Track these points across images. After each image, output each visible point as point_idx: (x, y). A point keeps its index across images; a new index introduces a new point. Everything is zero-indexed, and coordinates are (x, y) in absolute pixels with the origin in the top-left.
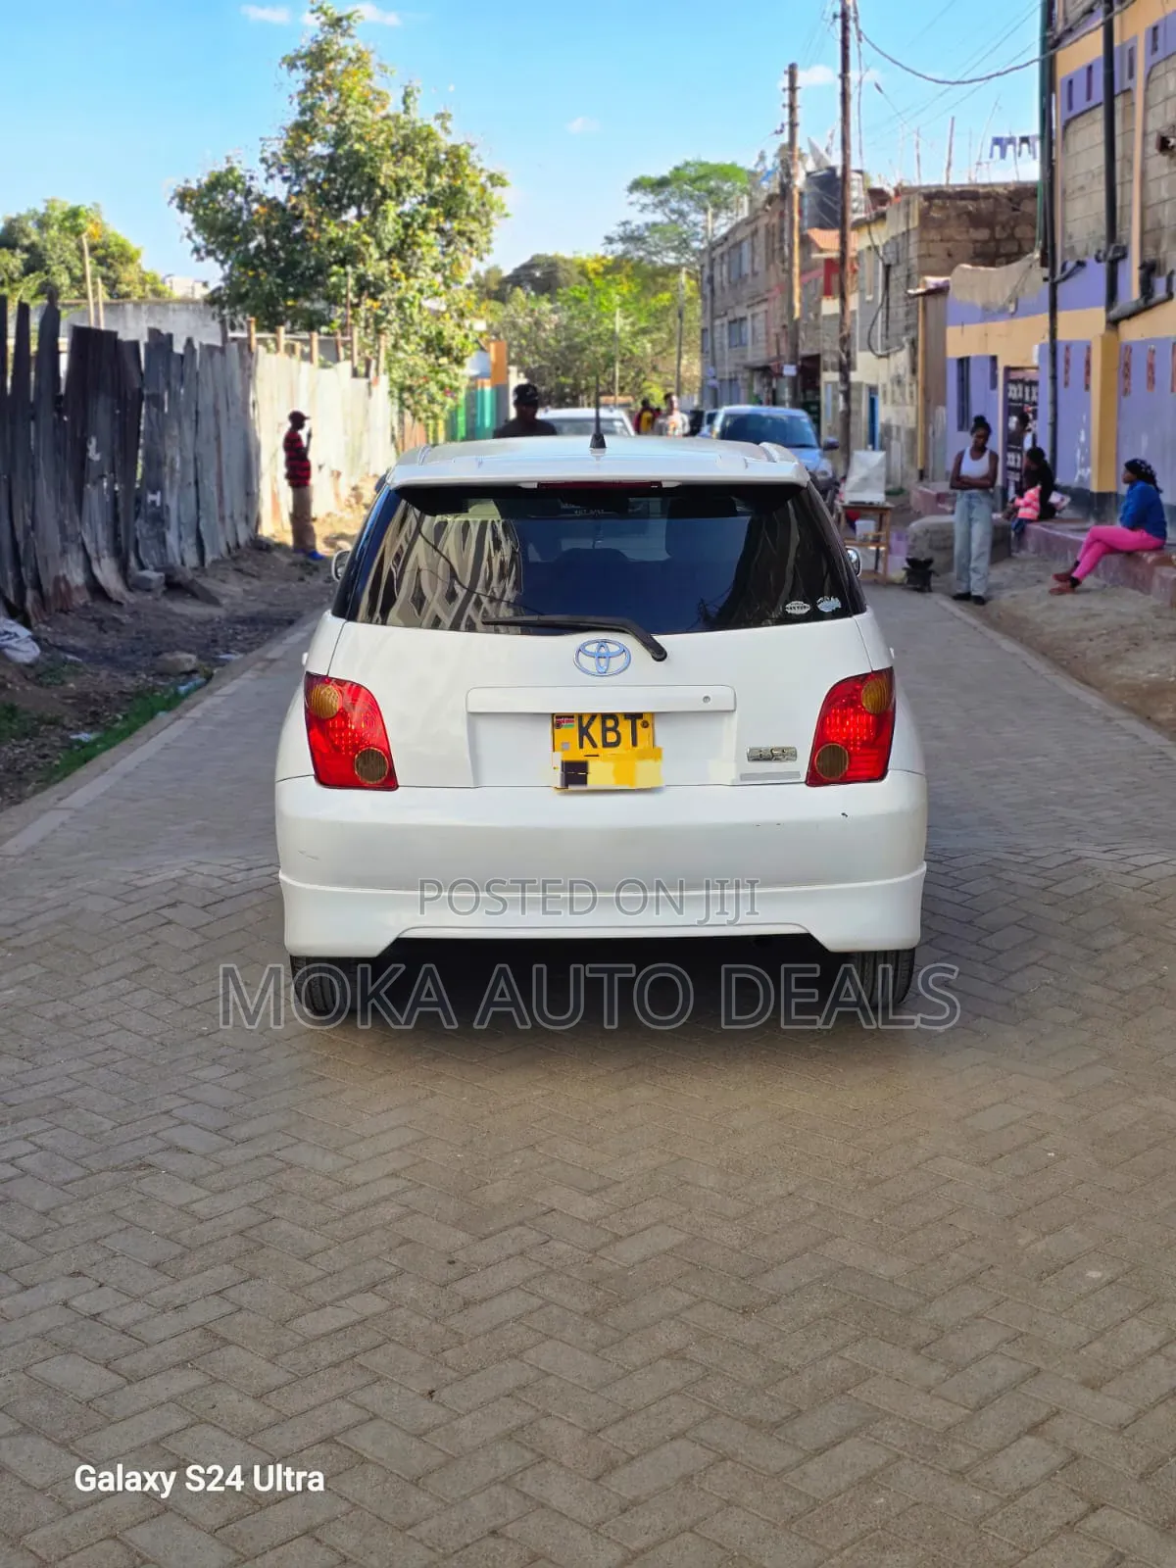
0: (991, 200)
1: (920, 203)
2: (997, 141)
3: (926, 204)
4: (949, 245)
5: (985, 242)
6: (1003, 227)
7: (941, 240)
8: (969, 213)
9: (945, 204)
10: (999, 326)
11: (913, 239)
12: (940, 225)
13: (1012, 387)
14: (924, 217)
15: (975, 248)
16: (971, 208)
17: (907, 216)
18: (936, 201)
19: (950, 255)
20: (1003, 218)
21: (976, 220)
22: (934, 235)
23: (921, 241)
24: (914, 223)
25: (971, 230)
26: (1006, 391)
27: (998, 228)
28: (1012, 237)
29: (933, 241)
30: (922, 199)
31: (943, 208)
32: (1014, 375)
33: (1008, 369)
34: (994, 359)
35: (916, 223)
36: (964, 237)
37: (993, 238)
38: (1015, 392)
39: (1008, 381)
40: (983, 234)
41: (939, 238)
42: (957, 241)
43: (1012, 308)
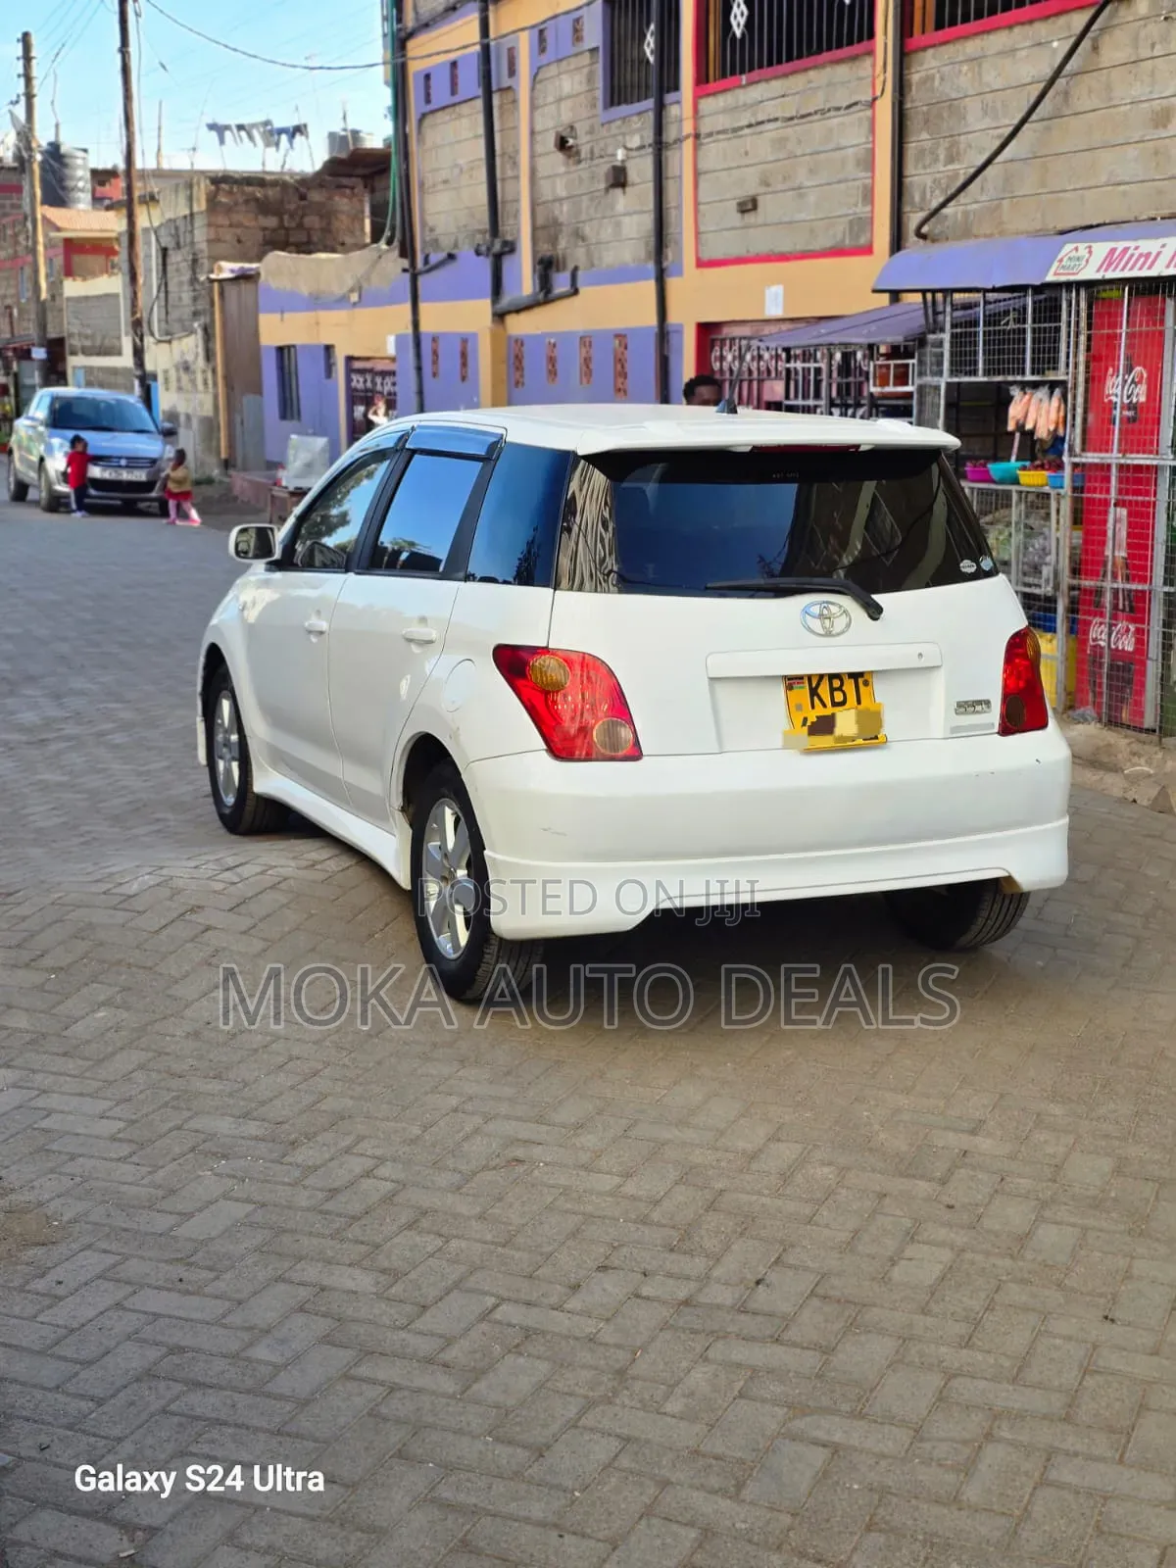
0: (278, 188)
1: (206, 186)
2: (212, 127)
3: (213, 188)
4: (239, 231)
5: (274, 230)
6: (292, 216)
7: (231, 226)
8: (257, 200)
9: (232, 188)
10: (339, 316)
11: (199, 222)
12: (229, 210)
13: (354, 377)
14: (212, 201)
15: (264, 236)
16: (259, 195)
17: (190, 199)
18: (223, 186)
19: (239, 241)
20: (292, 207)
21: (264, 207)
22: (222, 220)
23: (209, 225)
24: (201, 205)
25: (260, 217)
26: (349, 380)
27: (286, 217)
28: (300, 226)
29: (222, 226)
30: (208, 182)
31: (230, 193)
32: (357, 365)
33: (350, 359)
34: (329, 349)
35: (203, 206)
36: (253, 223)
37: (281, 226)
38: (358, 382)
39: (349, 371)
40: (271, 222)
41: (228, 223)
42: (247, 227)
43: (354, 297)
